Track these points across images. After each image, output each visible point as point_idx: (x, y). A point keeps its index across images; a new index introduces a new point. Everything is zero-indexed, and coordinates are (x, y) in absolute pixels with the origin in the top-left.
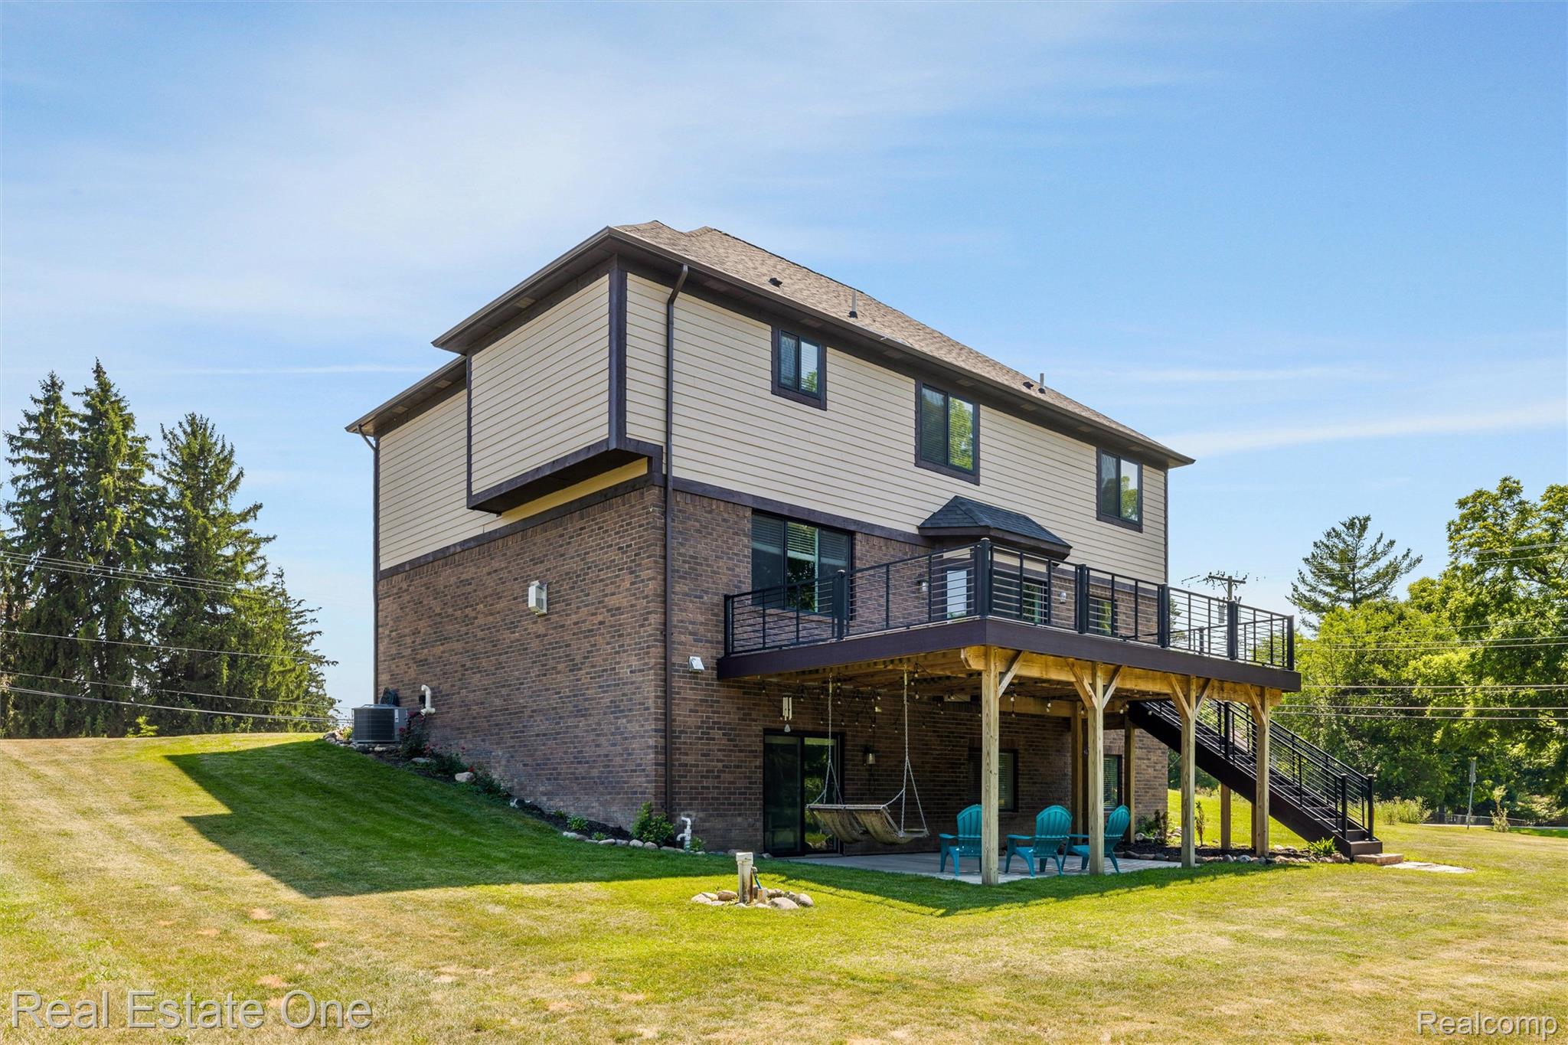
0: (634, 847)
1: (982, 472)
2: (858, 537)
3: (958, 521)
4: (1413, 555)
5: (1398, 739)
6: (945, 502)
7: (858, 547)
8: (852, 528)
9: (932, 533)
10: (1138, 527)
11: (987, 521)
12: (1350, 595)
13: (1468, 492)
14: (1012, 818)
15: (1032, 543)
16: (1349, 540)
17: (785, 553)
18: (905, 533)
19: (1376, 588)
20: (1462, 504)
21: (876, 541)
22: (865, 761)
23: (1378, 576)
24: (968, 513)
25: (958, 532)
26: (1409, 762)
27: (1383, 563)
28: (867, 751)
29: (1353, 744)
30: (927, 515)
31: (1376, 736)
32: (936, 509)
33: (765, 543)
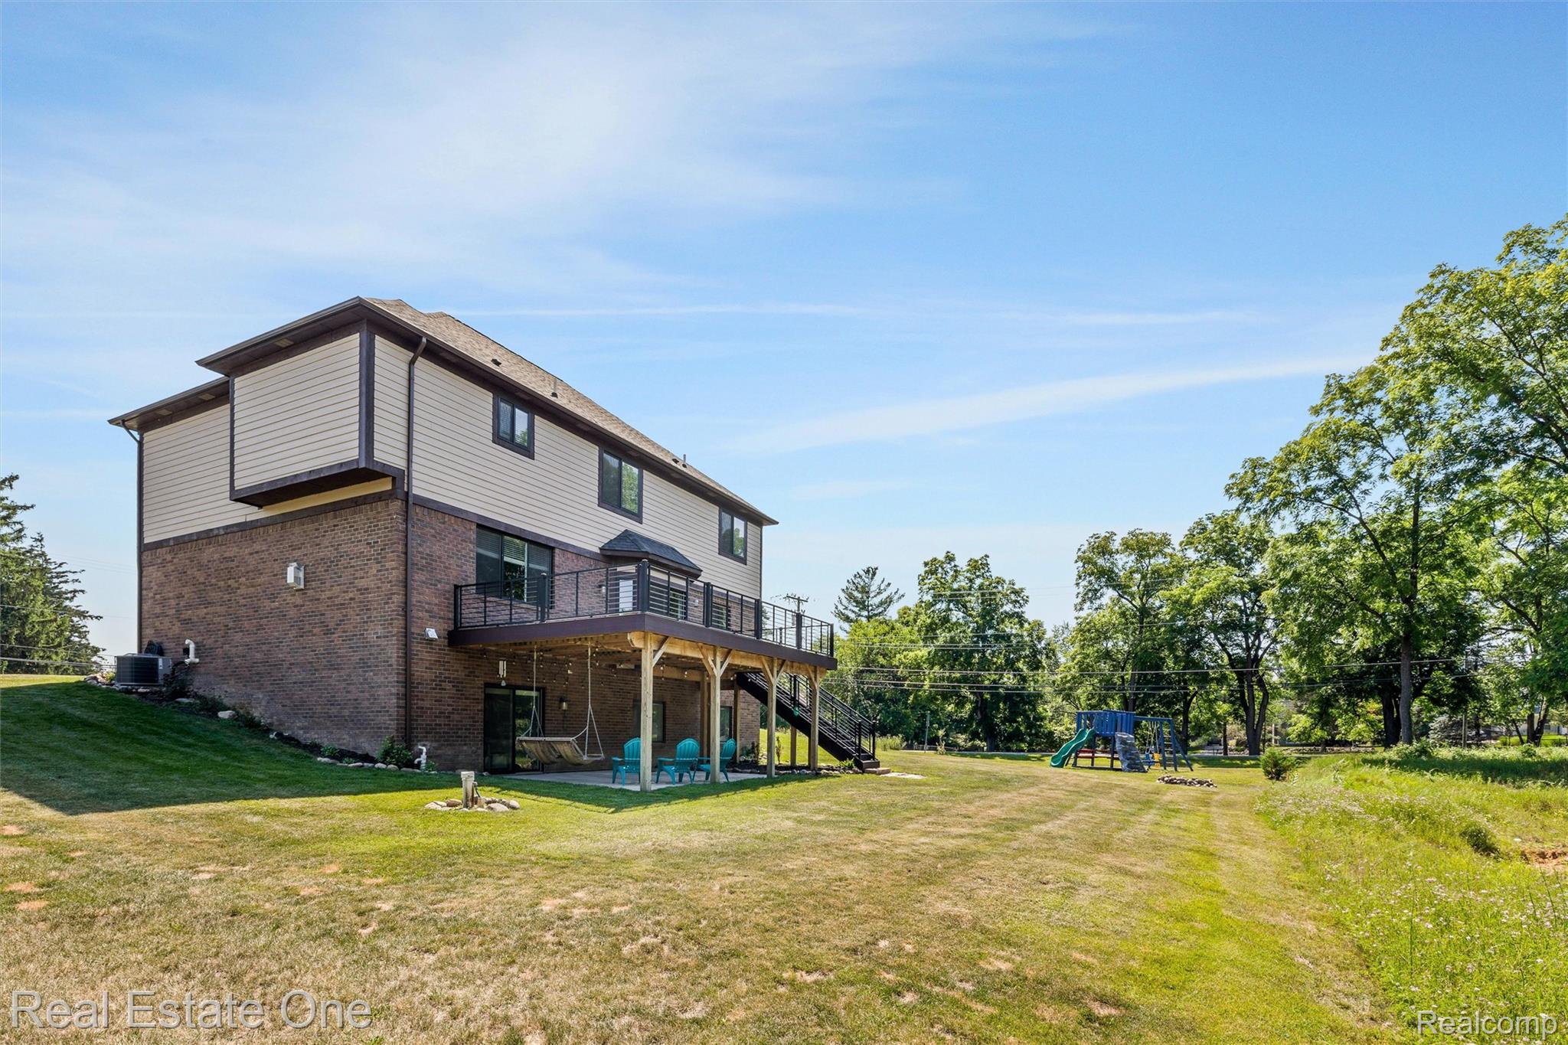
0: (379, 769)
1: (644, 515)
2: (557, 551)
3: (626, 547)
4: (901, 592)
5: (891, 700)
6: (619, 533)
7: (557, 558)
8: (552, 545)
9: (609, 553)
10: (744, 561)
11: (647, 548)
12: (865, 613)
13: (928, 559)
14: (662, 747)
15: (676, 566)
16: (867, 580)
17: (502, 558)
18: (591, 552)
19: (881, 610)
20: (926, 564)
21: (569, 555)
22: (560, 707)
23: (881, 603)
24: (634, 542)
25: (627, 554)
26: (896, 714)
27: (884, 596)
28: (562, 700)
29: (866, 703)
30: (607, 541)
31: (879, 698)
32: (613, 537)
33: (487, 549)
